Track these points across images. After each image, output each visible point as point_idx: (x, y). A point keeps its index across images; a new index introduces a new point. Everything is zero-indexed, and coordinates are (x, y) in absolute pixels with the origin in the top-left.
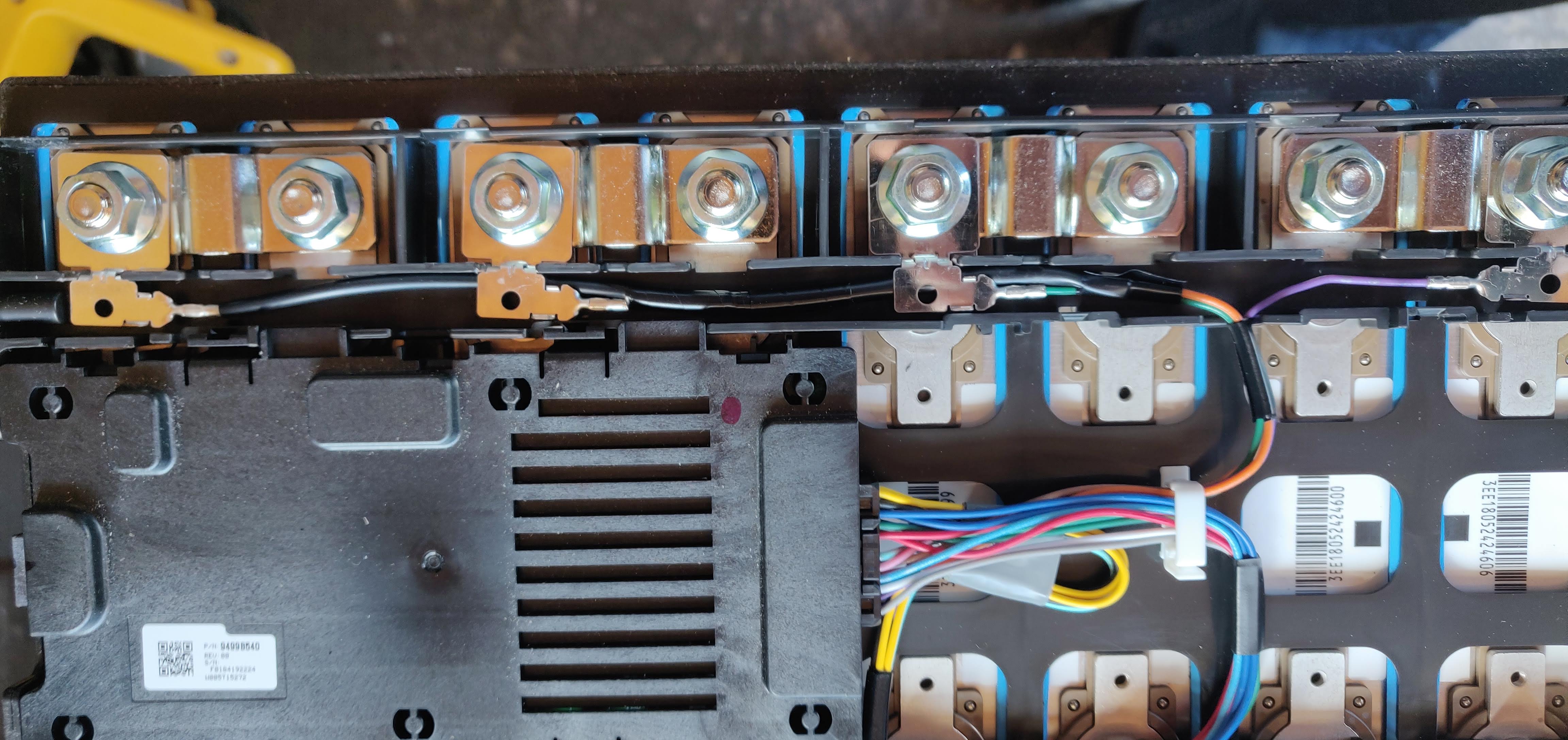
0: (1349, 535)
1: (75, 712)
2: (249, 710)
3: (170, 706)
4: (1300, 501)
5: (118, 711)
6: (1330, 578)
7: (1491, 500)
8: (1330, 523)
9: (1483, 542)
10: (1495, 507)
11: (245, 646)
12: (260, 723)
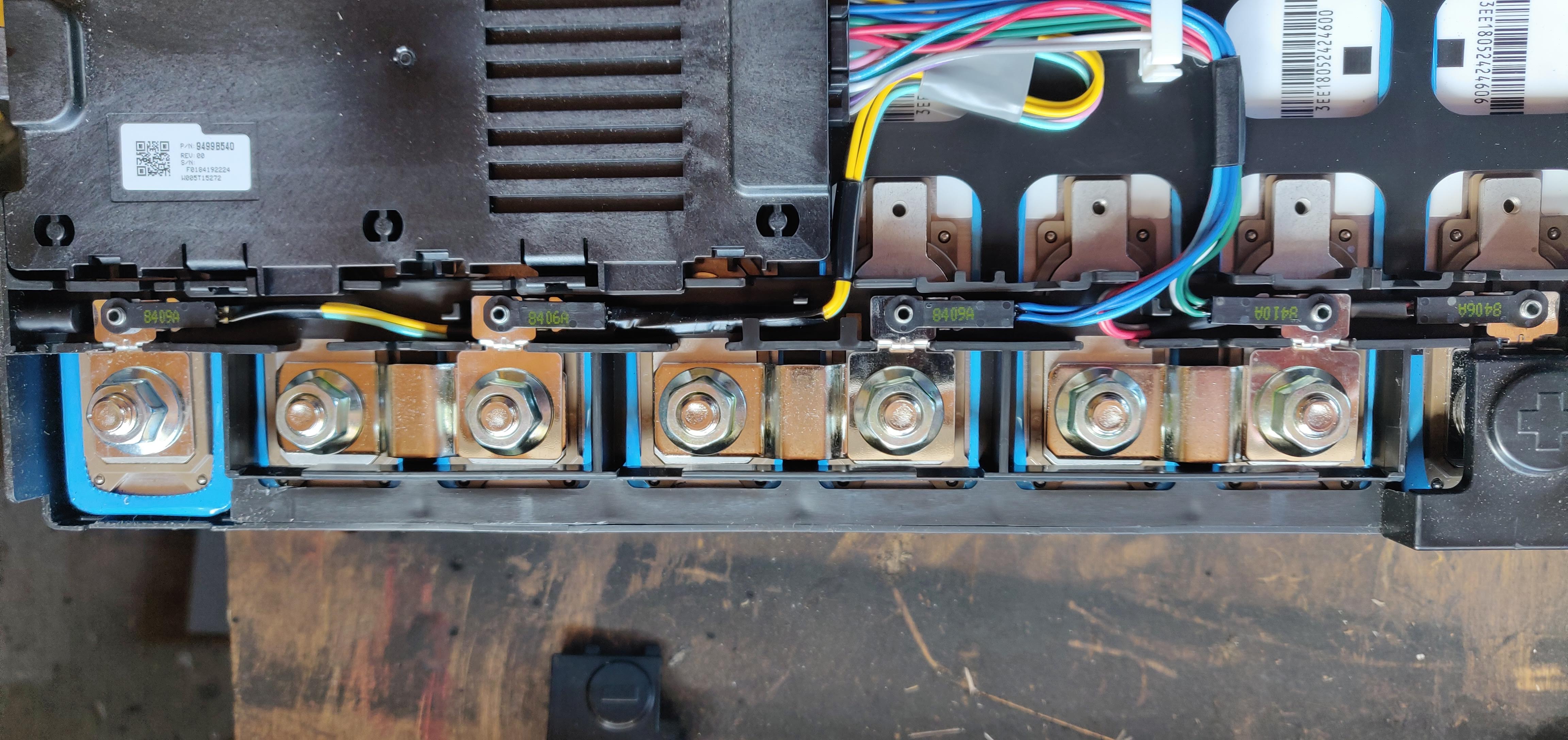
0: (1338, 61)
1: (56, 210)
2: (224, 211)
3: (148, 207)
4: (1286, 27)
5: (97, 211)
6: (1317, 108)
7: (1488, 22)
8: (1317, 49)
9: (1479, 67)
10: (1492, 30)
11: (220, 146)
12: (234, 225)
